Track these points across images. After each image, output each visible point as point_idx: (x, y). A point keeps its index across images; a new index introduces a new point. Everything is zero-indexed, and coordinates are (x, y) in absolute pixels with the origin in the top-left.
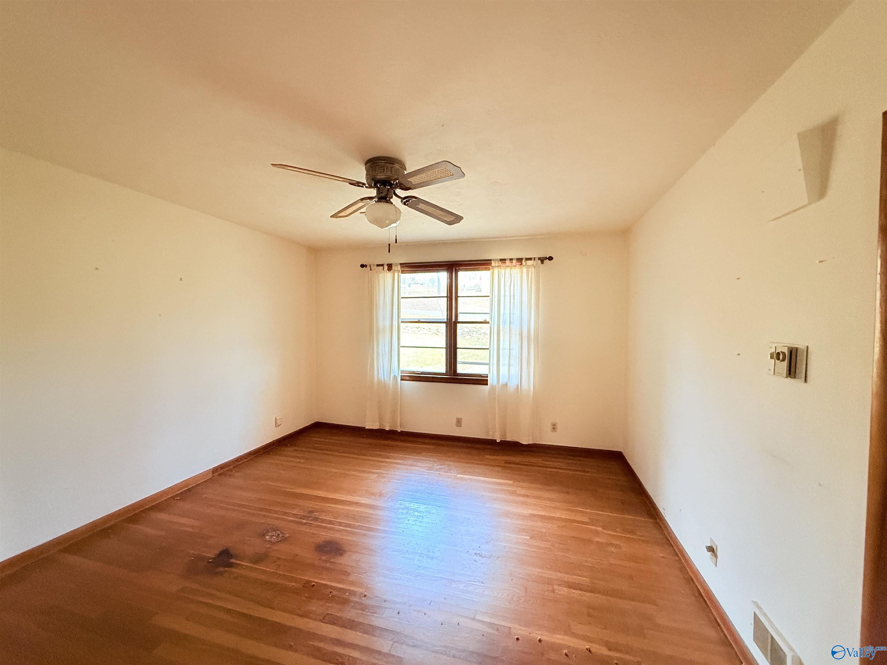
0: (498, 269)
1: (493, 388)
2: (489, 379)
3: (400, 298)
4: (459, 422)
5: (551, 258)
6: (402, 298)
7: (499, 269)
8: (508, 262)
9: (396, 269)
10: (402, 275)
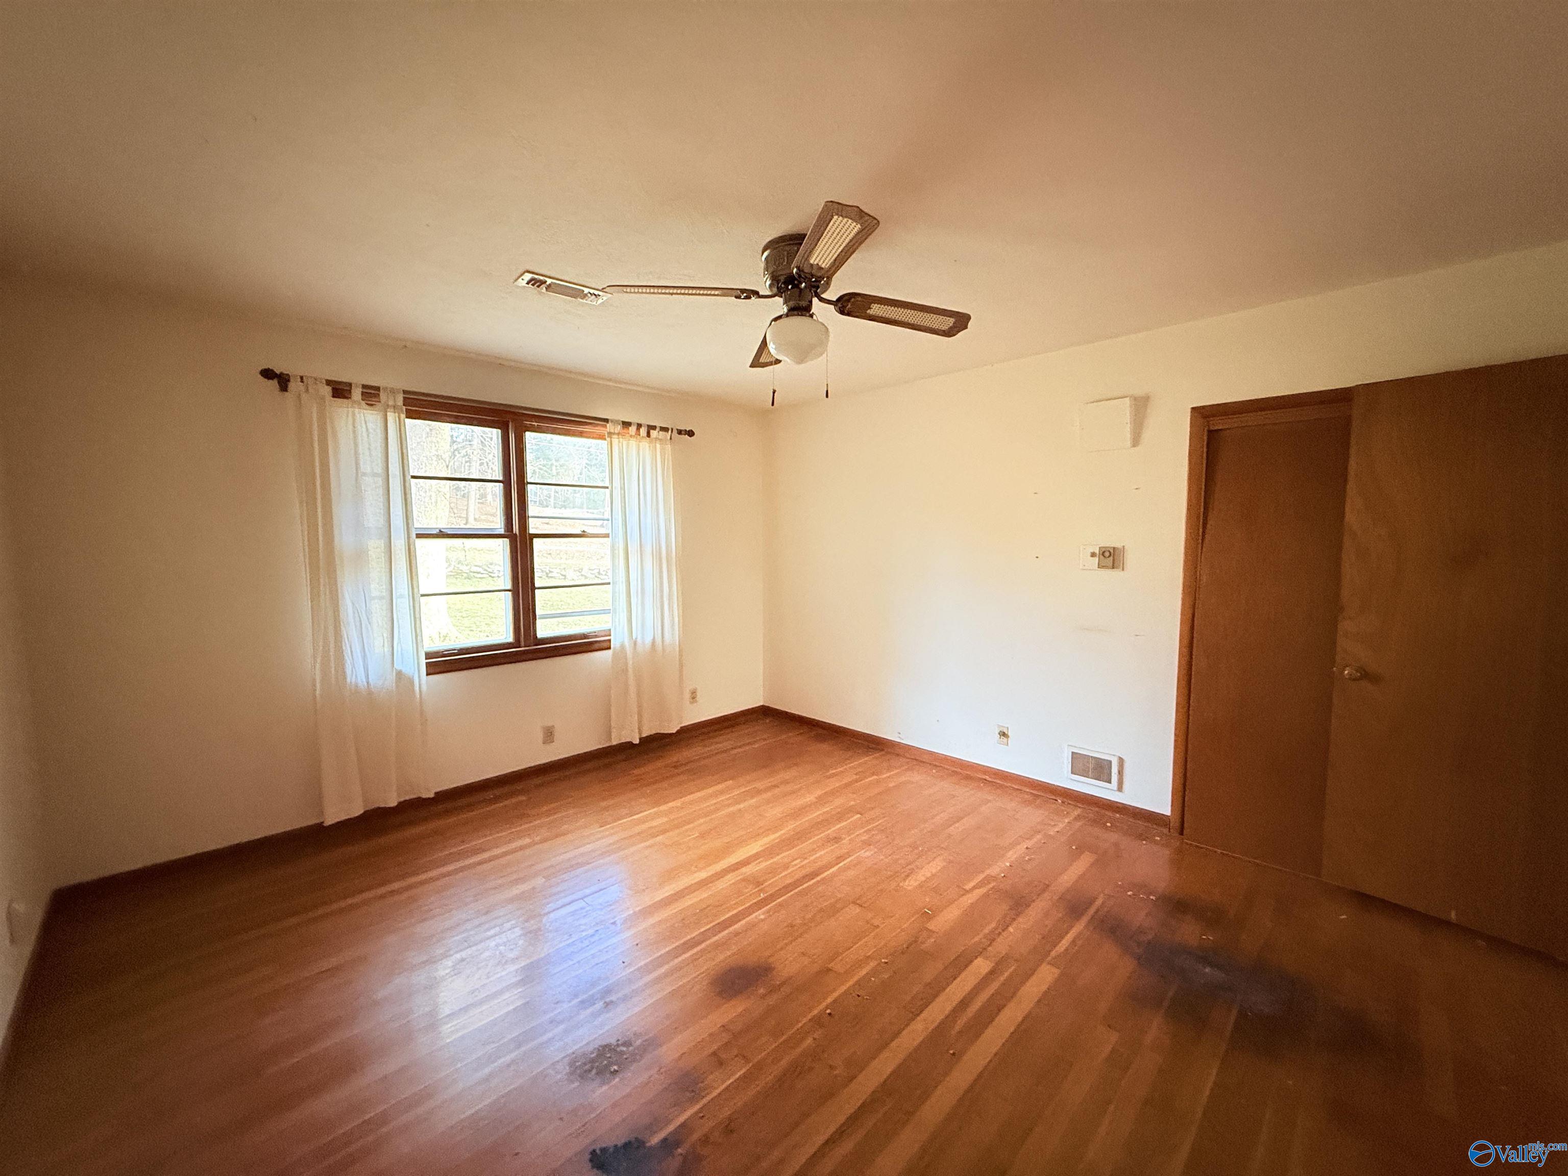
0: (619, 438)
1: (621, 655)
2: (612, 638)
3: (408, 477)
4: (549, 735)
5: (691, 433)
6: (413, 477)
7: (621, 440)
8: (633, 429)
9: (391, 403)
10: (408, 421)
